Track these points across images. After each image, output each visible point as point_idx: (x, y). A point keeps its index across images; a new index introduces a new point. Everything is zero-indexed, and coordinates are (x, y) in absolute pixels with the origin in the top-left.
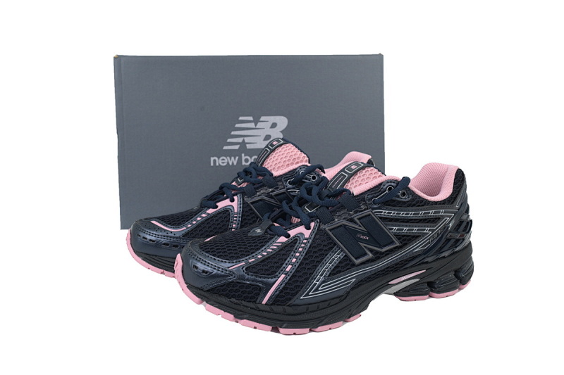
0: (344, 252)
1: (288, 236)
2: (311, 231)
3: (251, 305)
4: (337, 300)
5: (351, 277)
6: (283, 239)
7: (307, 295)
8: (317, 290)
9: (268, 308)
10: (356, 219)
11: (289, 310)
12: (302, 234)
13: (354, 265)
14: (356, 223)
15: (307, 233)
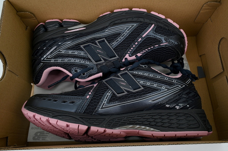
0: (110, 45)
1: (136, 56)
2: (125, 57)
3: (160, 24)
4: (116, 22)
5: (108, 32)
6: (139, 55)
7: (132, 26)
8: (127, 28)
9: (152, 22)
10: (103, 61)
11: (142, 20)
12: (130, 56)
13: (106, 38)
14: (103, 59)
15: (127, 56)
